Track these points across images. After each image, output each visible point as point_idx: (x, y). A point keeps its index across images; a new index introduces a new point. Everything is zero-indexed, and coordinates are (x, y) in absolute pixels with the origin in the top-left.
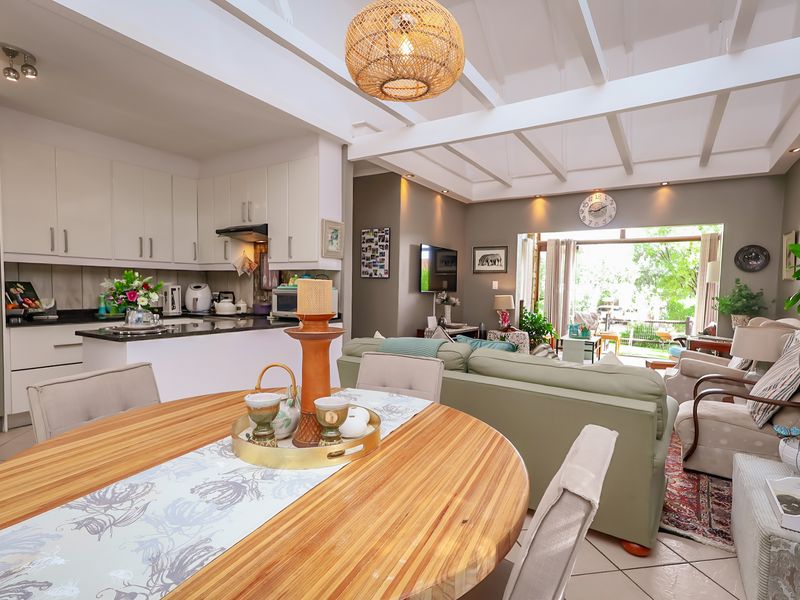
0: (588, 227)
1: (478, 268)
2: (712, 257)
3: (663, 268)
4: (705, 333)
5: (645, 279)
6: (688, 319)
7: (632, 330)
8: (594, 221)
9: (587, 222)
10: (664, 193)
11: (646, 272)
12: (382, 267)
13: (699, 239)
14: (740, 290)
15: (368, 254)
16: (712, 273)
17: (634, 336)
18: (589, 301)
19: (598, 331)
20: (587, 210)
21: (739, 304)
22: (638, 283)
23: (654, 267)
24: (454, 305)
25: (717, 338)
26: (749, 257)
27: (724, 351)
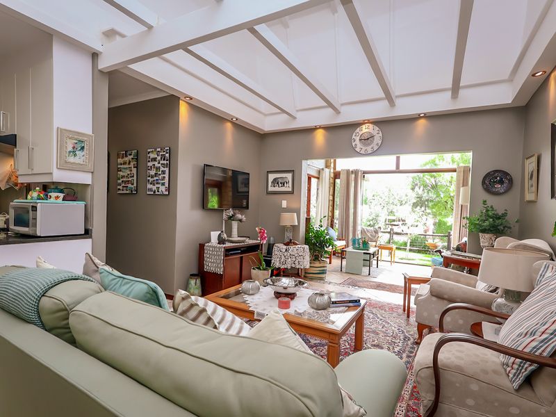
0: (359, 154)
1: (271, 189)
2: (465, 184)
3: (432, 195)
4: (458, 249)
5: (420, 203)
6: (449, 233)
7: (409, 241)
8: (364, 148)
9: (358, 149)
10: (422, 123)
11: (420, 198)
12: (163, 184)
13: (454, 171)
14: (487, 211)
15: (153, 172)
16: (464, 196)
17: (410, 245)
18: (379, 218)
19: (378, 243)
20: (358, 138)
21: (487, 223)
22: (415, 205)
23: (426, 194)
24: (240, 220)
25: (469, 255)
26: (496, 181)
27: (473, 268)
